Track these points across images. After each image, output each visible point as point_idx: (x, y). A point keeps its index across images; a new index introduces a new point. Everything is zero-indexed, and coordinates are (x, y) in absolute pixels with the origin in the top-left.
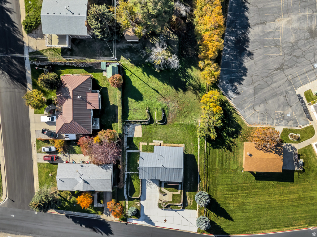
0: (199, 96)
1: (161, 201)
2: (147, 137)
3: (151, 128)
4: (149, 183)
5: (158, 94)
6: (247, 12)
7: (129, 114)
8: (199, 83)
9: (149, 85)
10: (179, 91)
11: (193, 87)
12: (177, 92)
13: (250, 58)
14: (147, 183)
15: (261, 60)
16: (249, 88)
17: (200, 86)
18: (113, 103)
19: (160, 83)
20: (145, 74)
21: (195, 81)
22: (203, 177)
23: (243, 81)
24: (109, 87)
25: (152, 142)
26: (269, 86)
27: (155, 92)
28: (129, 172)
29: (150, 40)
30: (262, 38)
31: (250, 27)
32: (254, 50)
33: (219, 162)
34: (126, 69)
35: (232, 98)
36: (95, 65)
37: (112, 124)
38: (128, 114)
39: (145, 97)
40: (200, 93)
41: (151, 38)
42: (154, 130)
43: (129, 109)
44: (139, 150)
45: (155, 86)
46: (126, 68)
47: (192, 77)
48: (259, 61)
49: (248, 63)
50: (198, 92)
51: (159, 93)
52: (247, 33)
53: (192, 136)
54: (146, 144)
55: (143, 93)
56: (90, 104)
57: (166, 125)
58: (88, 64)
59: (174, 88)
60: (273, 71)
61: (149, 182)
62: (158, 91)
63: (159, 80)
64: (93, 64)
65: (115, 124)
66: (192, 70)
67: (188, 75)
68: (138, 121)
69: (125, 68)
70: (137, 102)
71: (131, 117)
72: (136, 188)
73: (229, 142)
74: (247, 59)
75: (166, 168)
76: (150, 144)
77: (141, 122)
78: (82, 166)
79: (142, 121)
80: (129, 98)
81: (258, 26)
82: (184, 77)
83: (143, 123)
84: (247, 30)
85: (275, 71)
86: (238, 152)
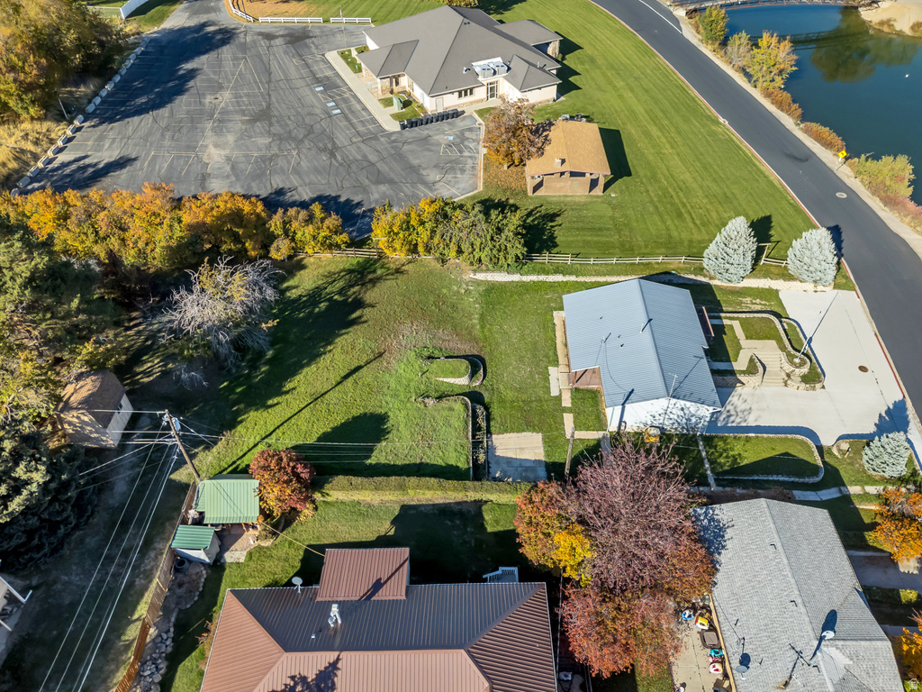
0: (387, 275)
1: (788, 375)
2: (540, 415)
3: (502, 401)
4: (732, 419)
5: (365, 368)
7: (440, 462)
8: (343, 273)
9: (323, 392)
10: (360, 317)
11: (352, 286)
12: (365, 322)
13: (291, 191)
14: (734, 425)
15: (300, 177)
16: (375, 191)
17: (350, 271)
18: (387, 524)
19: (324, 361)
21: (335, 281)
22: (656, 266)
23: (353, 201)
24: (305, 537)
25: (559, 398)
26: (372, 164)
27: (354, 376)
28: (711, 481)
29: (146, 380)
30: (243, 178)
32: (272, 187)
33: (597, 235)
34: (238, 463)
36: (180, 597)
37: (489, 529)
38: (443, 464)
39: (373, 407)
40: (374, 271)
41: (139, 377)
42: (510, 395)
43: (421, 464)
44: (599, 441)
45: (332, 376)
46: (234, 462)
47: (317, 288)
48: (303, 180)
49: (304, 194)
50: (370, 276)
51: (361, 367)
53: (520, 295)
54: (568, 419)
55: (356, 412)
56: (378, 585)
57: (487, 358)
58: (159, 635)
59: (350, 329)
60: (336, 160)
61: (729, 416)
62: (353, 367)
63: (308, 364)
64: (166, 609)
65: (488, 517)
66: (296, 287)
67: (309, 295)
68: (473, 437)
69: (231, 465)
70: (390, 436)
71: (454, 454)
72: (773, 449)
73: (531, 219)
74: (291, 196)
75: (650, 320)
76: (567, 402)
77: (476, 428)
78: (745, 660)
79: (475, 423)
80: (369, 462)
81: (207, 184)
82: (316, 304)
83: (480, 420)
86: (559, 203)
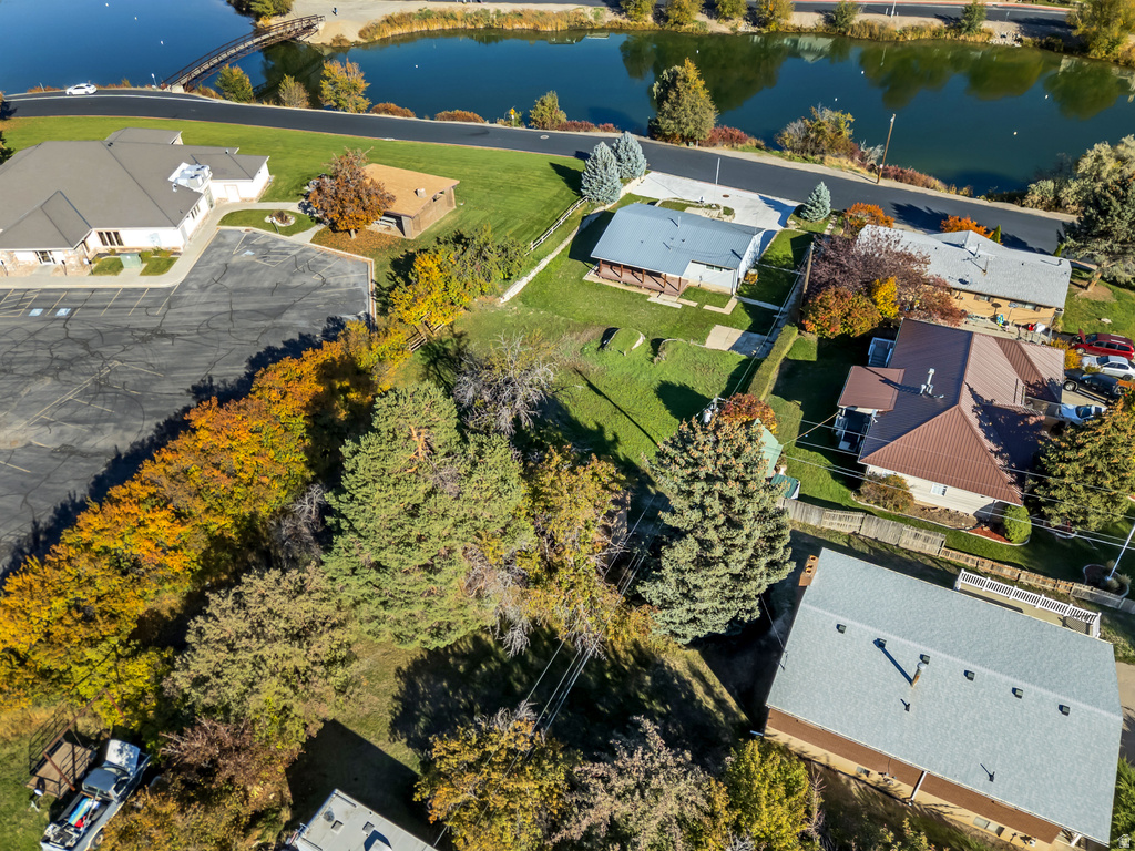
0: (458, 344)
2: (699, 319)
5: (593, 383)
6: (73, 501)
7: (735, 367)
8: (432, 368)
9: (614, 407)
13: (211, 380)
15: (185, 368)
16: (290, 321)
17: (433, 362)
20: (609, 437)
21: (439, 375)
23: (292, 340)
25: (686, 306)
26: (232, 312)
27: (599, 389)
30: (119, 416)
31: (119, 455)
32: (181, 394)
35: (359, 317)
37: (814, 359)
38: (738, 365)
39: (649, 386)
40: (446, 349)
44: (741, 302)
48: (197, 367)
49: (230, 371)
50: (452, 353)
51: (590, 385)
52: (147, 442)
53: (544, 288)
54: (710, 308)
55: (651, 395)
60: (185, 335)
62: (587, 388)
63: (567, 412)
70: (690, 385)
72: (785, 243)
74: (224, 382)
76: (692, 304)
81: (92, 450)
84: (137, 450)
85: (178, 335)
